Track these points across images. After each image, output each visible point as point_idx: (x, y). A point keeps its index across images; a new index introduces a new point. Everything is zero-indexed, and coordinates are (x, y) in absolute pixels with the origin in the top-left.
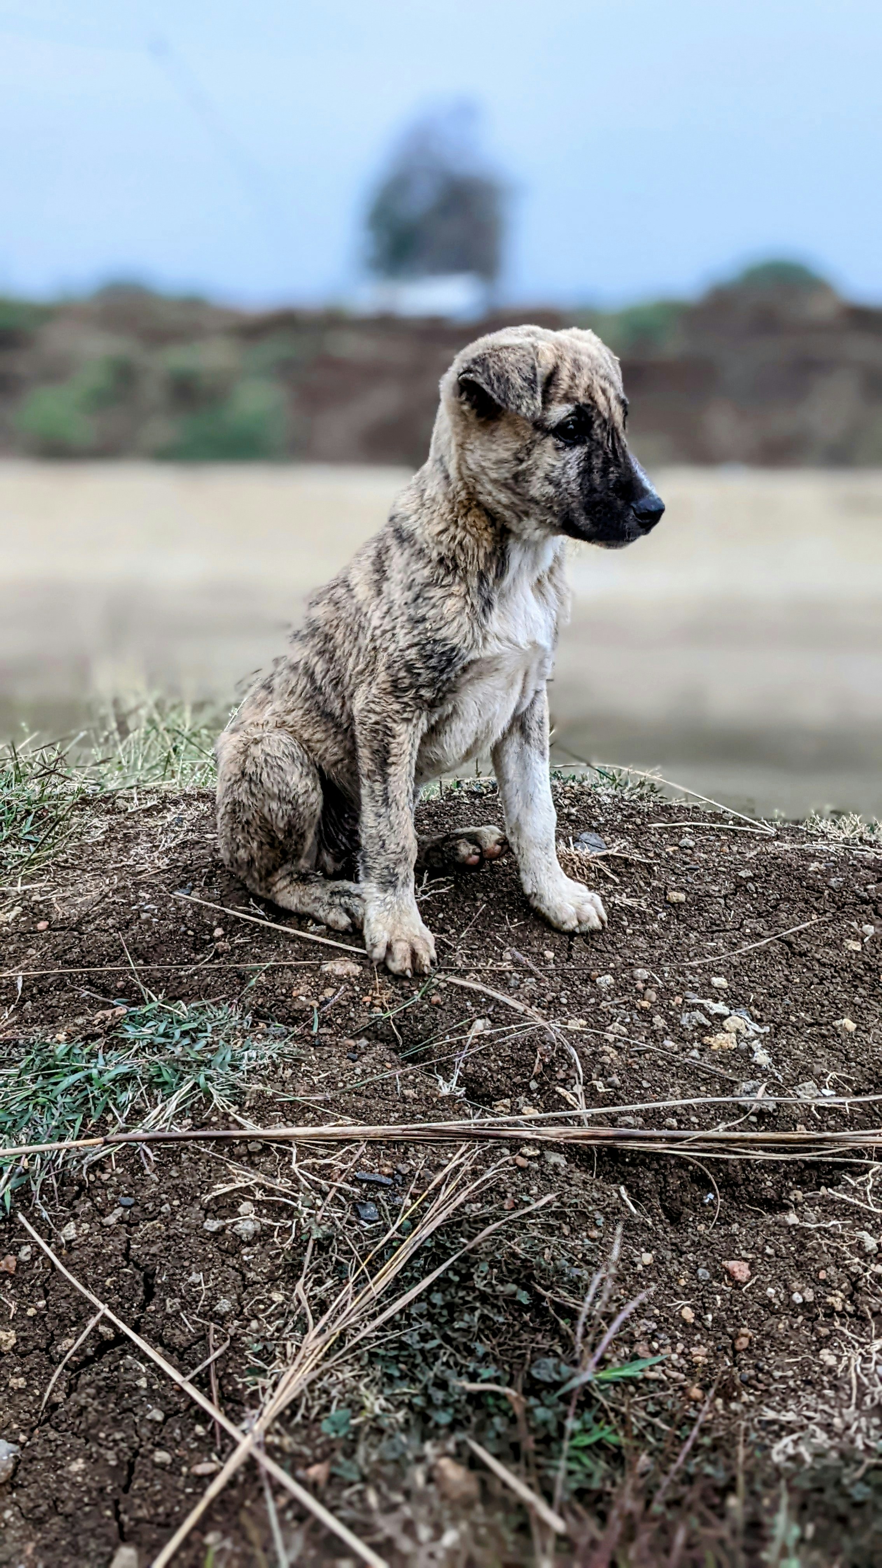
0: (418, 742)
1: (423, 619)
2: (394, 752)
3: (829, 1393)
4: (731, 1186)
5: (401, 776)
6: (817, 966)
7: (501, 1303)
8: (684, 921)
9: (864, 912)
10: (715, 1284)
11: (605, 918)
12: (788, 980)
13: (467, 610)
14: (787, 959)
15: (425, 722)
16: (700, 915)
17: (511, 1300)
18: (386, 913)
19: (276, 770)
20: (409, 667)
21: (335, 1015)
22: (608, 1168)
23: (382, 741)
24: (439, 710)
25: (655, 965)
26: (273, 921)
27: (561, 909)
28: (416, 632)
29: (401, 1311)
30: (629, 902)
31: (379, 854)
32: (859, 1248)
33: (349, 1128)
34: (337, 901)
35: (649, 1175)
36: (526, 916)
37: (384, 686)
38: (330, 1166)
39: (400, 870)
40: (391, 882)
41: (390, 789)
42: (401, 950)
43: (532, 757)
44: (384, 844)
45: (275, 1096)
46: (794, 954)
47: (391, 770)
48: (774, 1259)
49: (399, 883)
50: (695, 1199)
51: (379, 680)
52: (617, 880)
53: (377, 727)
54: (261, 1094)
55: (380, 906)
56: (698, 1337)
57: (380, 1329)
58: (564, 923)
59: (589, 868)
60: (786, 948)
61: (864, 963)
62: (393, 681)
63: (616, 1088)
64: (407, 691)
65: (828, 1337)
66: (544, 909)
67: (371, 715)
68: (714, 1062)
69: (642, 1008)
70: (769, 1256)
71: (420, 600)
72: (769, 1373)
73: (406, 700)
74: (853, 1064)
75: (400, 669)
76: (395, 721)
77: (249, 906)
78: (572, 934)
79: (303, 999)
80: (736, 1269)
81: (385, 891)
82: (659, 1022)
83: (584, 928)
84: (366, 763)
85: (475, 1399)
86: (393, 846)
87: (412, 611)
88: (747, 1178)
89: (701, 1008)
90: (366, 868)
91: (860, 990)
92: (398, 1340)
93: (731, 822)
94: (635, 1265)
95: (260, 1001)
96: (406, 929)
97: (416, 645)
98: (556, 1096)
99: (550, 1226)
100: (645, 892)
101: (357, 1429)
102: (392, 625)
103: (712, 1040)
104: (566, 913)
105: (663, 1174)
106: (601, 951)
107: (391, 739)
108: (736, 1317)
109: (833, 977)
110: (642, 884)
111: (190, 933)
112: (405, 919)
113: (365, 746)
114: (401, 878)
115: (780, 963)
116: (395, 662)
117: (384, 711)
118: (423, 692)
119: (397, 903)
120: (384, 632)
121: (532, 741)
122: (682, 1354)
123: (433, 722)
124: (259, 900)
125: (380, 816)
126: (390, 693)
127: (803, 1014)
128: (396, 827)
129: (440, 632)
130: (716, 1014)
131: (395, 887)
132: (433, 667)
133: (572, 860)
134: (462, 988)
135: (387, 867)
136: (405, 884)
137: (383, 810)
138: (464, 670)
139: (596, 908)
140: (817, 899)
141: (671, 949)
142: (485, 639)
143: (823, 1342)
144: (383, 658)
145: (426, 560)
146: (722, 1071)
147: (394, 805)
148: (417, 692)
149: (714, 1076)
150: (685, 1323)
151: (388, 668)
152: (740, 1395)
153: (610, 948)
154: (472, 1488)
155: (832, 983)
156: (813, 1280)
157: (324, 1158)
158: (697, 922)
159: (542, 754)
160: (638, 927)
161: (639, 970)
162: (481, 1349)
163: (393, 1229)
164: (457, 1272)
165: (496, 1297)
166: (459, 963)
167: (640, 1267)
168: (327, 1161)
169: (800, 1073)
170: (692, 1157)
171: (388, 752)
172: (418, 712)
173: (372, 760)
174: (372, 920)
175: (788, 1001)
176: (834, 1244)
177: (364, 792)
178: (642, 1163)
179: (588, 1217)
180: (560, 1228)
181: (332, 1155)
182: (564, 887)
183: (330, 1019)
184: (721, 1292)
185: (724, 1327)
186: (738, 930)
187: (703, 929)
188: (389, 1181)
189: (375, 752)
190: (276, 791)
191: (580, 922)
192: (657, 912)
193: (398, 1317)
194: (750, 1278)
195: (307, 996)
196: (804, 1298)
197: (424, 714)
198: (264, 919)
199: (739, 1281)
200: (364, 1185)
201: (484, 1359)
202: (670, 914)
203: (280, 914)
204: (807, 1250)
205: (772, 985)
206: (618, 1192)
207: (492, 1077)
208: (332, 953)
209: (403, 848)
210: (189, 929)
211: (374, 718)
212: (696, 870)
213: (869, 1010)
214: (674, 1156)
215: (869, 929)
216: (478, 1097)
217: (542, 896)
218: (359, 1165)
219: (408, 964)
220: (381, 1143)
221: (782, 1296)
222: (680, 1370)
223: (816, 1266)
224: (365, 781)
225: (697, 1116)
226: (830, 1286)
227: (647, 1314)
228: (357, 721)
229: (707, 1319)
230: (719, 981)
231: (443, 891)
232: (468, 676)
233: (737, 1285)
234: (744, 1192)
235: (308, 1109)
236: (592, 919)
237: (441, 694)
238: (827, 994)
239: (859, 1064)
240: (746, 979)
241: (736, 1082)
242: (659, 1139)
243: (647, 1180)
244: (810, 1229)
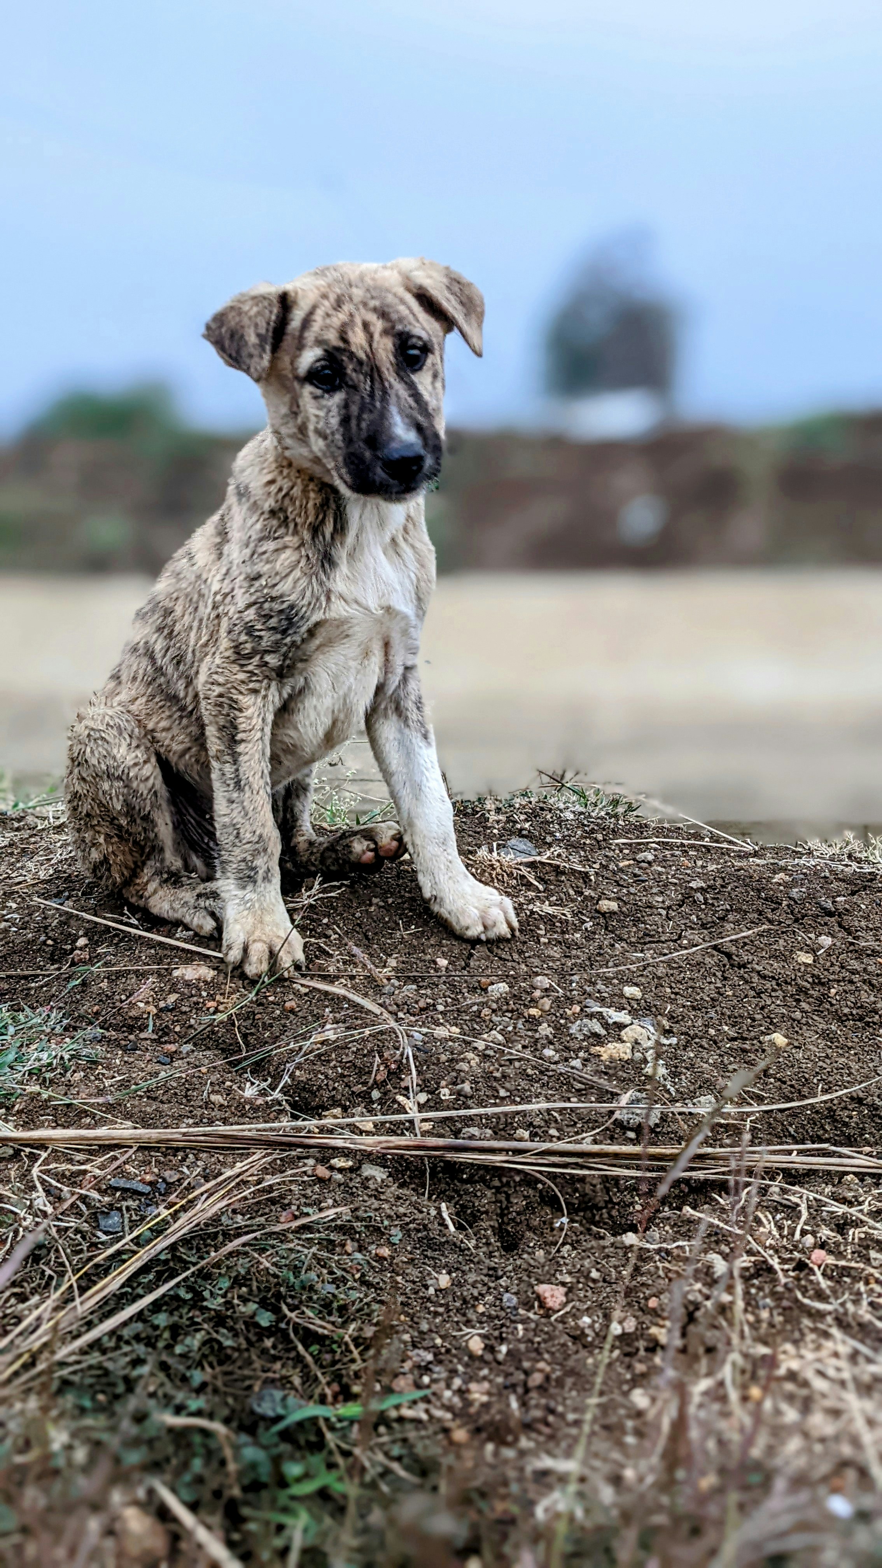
0: (270, 718)
1: (258, 577)
2: (242, 727)
3: (630, 1440)
4: (591, 1209)
5: (253, 755)
6: (756, 979)
7: (241, 1326)
8: (612, 932)
9: (826, 924)
10: (521, 1311)
11: (516, 924)
12: (719, 993)
13: (303, 562)
14: (724, 972)
15: (277, 694)
16: (634, 925)
17: (251, 1323)
18: (246, 912)
19: (100, 742)
20: (249, 630)
21: (173, 1022)
22: (443, 1186)
23: (228, 715)
24: (290, 682)
25: (563, 975)
26: (147, 930)
27: (463, 912)
28: (252, 590)
29: (112, 1333)
30: (550, 910)
31: (234, 845)
32: (707, 1274)
33: (124, 1131)
34: (202, 904)
35: (489, 1193)
36: (426, 923)
37: (227, 654)
38: (85, 1172)
39: (259, 862)
40: (249, 877)
41: (241, 770)
42: (258, 951)
43: (414, 740)
44: (238, 833)
45: (50, 1099)
46: (732, 966)
47: (241, 748)
48: (601, 1284)
49: (260, 877)
50: (544, 1223)
51: (222, 648)
52: (541, 887)
53: (221, 699)
54: (34, 1097)
55: (239, 905)
56: (485, 1372)
57: (83, 1352)
58: (467, 928)
59: (510, 875)
60: (726, 960)
61: (813, 976)
62: (236, 647)
63: (466, 1097)
64: (251, 658)
65: (643, 1375)
66: (446, 915)
67: (214, 687)
68: (597, 1072)
69: (529, 1015)
70: (594, 1281)
71: (256, 556)
72: (562, 1416)
73: (250, 668)
74: (772, 1080)
75: (239, 633)
76: (241, 693)
77: (123, 915)
78: (475, 942)
79: (141, 1005)
80: (547, 1295)
81: (244, 888)
82: (545, 1030)
83: (492, 934)
84: (214, 744)
85: (179, 1436)
86: (248, 835)
87: (249, 570)
88: (611, 1201)
89: (600, 1016)
90: (222, 862)
91: (803, 1005)
92: (100, 1367)
93: (707, 839)
94: (426, 1287)
95: (96, 1008)
96: (267, 929)
97: (254, 603)
98: (396, 1106)
99: (331, 1242)
100: (573, 901)
101: (23, 1469)
102: (231, 586)
103: (602, 1049)
104: (469, 916)
105: (506, 1193)
106: (505, 960)
107: (237, 713)
108: (537, 1350)
109: (774, 990)
110: (572, 892)
111: (50, 942)
112: (267, 918)
113: (211, 723)
114: (261, 872)
115: (714, 975)
116: (235, 625)
117: (227, 682)
118: (268, 658)
119: (258, 900)
120: (226, 595)
121: (411, 723)
122: (461, 1392)
123: (285, 696)
124: (134, 909)
125: (233, 802)
126: (234, 662)
127: (726, 1028)
128: (250, 814)
129: (276, 588)
130: (615, 1023)
131: (255, 882)
132: (273, 628)
133: (492, 865)
134: (326, 993)
135: (244, 860)
136: (266, 879)
137: (235, 795)
138: (311, 633)
139: (505, 913)
140: (773, 910)
141: (589, 959)
142: (328, 599)
143: (638, 1380)
144: (225, 624)
145: (260, 512)
146: (606, 1083)
147: (247, 788)
148: (261, 658)
149: (592, 1087)
150: (472, 1356)
151: (229, 632)
152: (516, 1440)
153: (516, 956)
154: (158, 1543)
155: (771, 996)
156: (641, 1309)
157: (82, 1164)
158: (629, 932)
159: (425, 737)
160: (556, 936)
161: (539, 978)
162: (197, 1377)
163: (128, 1238)
164: (190, 1289)
165: (235, 1320)
166: (331, 969)
167: (431, 1291)
168: (83, 1167)
169: (700, 1087)
170: (540, 1172)
171: (236, 728)
172: (266, 681)
173: (219, 738)
174: (231, 921)
175: (713, 1014)
176: (675, 1268)
177: (214, 776)
178: (483, 1180)
179: (383, 1234)
180: (343, 1246)
181: (93, 1161)
182: (468, 890)
183: (167, 1027)
184: (525, 1321)
185: (520, 1361)
186: (675, 941)
187: (633, 940)
188: (148, 1189)
189: (221, 729)
190: (104, 767)
191: (485, 927)
192: (584, 922)
193: (106, 1339)
194: (565, 1305)
195: (147, 1003)
196: (623, 1329)
197: (274, 684)
198: (137, 928)
199: (550, 1309)
200: (118, 1194)
201: (201, 1389)
202: (598, 924)
203: (154, 922)
204: (642, 1275)
205: (698, 998)
206: (439, 1209)
207: (327, 1085)
208: (189, 957)
209: (260, 836)
210: (50, 938)
211: (218, 690)
212: (643, 881)
213: (810, 1026)
214: (519, 1172)
215: (826, 941)
216: (313, 1109)
217: (442, 899)
218: (120, 1172)
219: (265, 967)
220: (158, 1149)
221: (597, 1325)
222: (449, 1408)
223: (647, 1292)
224: (214, 764)
225: (558, 1130)
226: (659, 1316)
227: (426, 1344)
228: (202, 696)
229: (500, 1352)
230: (630, 991)
231: (332, 894)
232: (317, 642)
233: (548, 1313)
234: (606, 1216)
235: (86, 1113)
236: (498, 924)
237: (288, 662)
238: (762, 1008)
239: (779, 1080)
240: (668, 990)
241: (618, 1095)
242: (500, 1151)
243: (485, 1199)
244: (648, 1251)
